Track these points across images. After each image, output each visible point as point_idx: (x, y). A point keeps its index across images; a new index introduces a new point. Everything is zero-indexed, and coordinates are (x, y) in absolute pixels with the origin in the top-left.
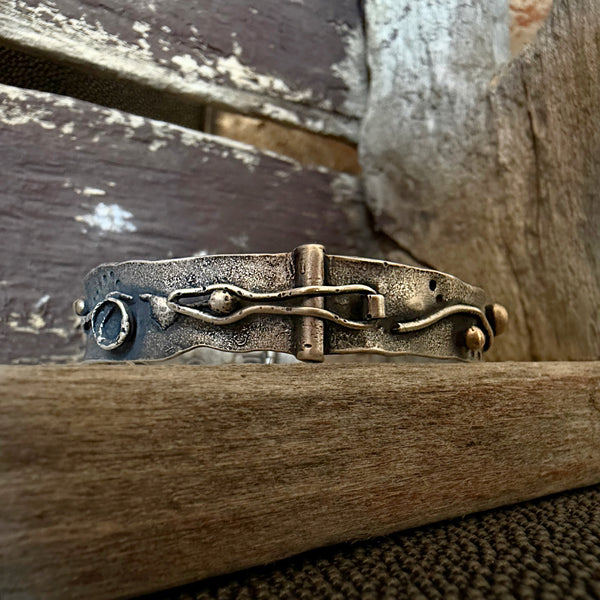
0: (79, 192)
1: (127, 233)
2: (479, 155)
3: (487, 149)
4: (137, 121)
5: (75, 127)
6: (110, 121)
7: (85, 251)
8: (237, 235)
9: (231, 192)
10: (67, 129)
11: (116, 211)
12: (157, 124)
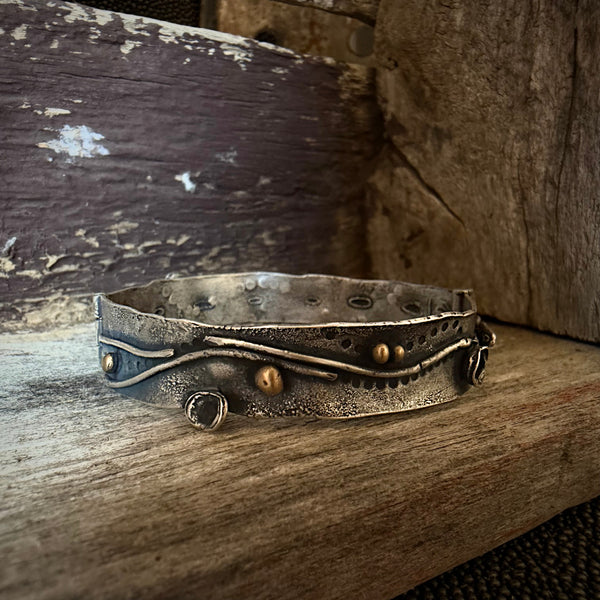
0: (40, 112)
1: (99, 157)
2: (508, 72)
3: (519, 67)
4: (104, 17)
5: (28, 30)
6: (70, 19)
7: (52, 183)
8: (225, 150)
9: (219, 98)
10: (19, 34)
11: (85, 132)
12: (129, 19)
